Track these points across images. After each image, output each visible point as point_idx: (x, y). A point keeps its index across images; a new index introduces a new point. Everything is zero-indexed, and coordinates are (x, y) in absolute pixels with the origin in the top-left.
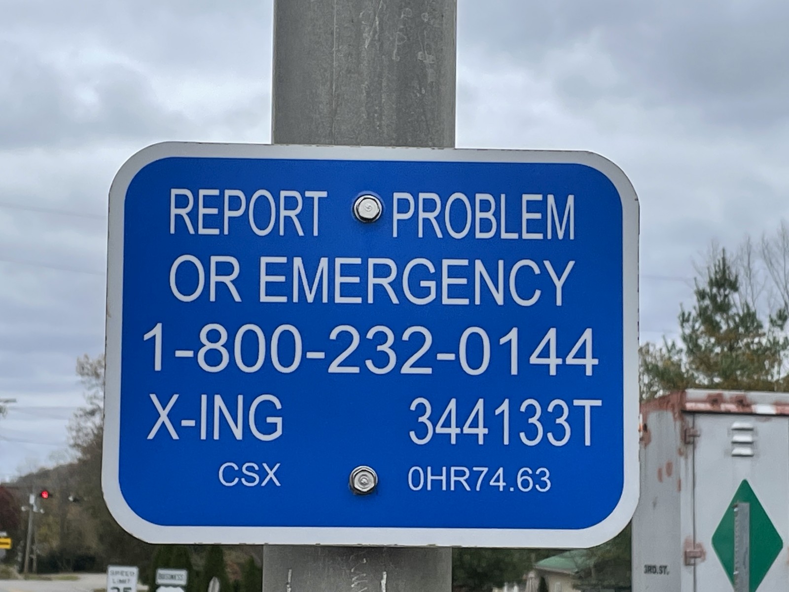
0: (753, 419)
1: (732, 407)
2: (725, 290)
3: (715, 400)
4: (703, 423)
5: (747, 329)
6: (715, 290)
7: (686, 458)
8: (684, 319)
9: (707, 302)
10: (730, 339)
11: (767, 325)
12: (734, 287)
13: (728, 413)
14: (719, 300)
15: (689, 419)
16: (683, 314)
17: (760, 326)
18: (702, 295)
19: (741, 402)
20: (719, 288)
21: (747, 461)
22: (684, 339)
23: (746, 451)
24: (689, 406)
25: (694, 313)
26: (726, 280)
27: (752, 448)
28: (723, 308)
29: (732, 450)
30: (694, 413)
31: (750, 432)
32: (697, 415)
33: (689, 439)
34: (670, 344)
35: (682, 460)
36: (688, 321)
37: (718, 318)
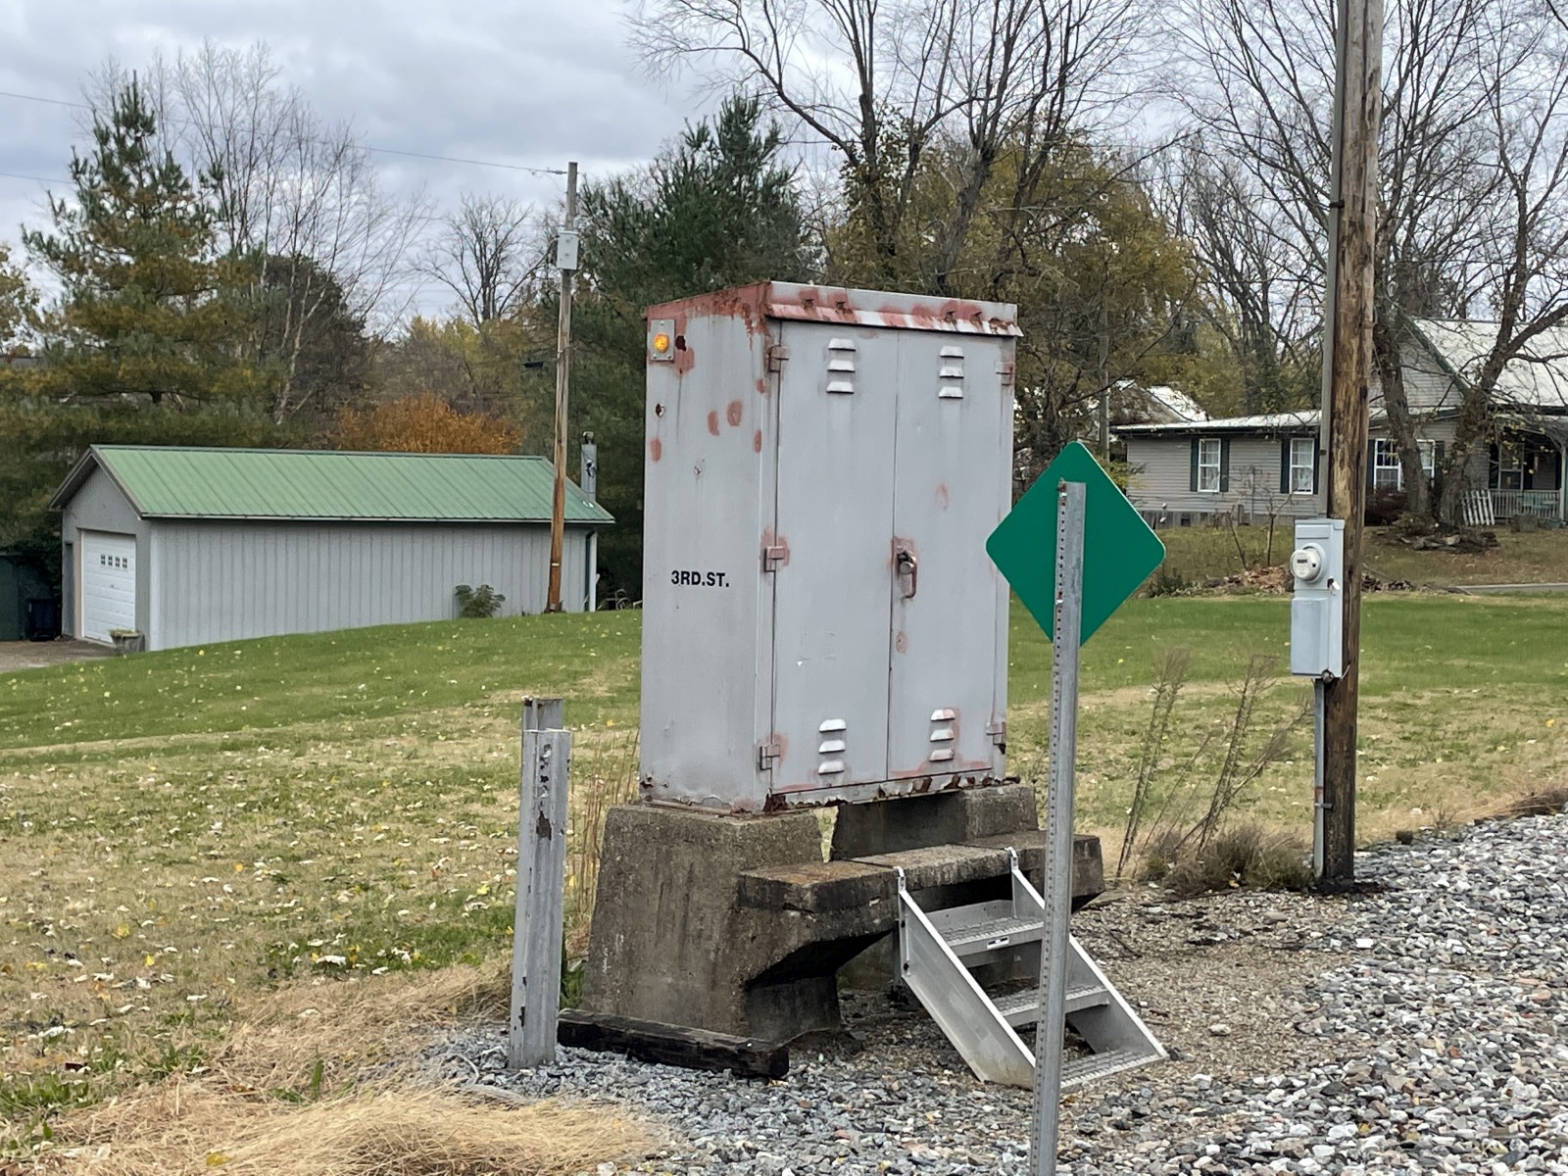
0: (854, 332)
1: (831, 314)
2: (137, 131)
3: (809, 302)
4: (794, 339)
5: (169, 187)
6: (122, 130)
7: (769, 397)
8: (77, 170)
9: (112, 145)
10: (146, 201)
11: (195, 184)
12: (148, 127)
13: (828, 323)
14: (130, 143)
15: (774, 330)
16: (76, 163)
17: (186, 186)
18: (103, 138)
19: (840, 305)
20: (128, 128)
21: (847, 400)
22: (82, 198)
23: (846, 386)
24: (778, 310)
25: (93, 162)
26: (139, 116)
27: (853, 381)
28: (133, 156)
29: (828, 384)
30: (782, 321)
31: (851, 354)
32: (785, 324)
33: (773, 363)
34: (57, 204)
35: (762, 399)
36: (83, 172)
37: (126, 170)
